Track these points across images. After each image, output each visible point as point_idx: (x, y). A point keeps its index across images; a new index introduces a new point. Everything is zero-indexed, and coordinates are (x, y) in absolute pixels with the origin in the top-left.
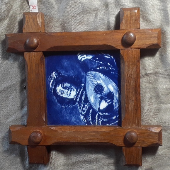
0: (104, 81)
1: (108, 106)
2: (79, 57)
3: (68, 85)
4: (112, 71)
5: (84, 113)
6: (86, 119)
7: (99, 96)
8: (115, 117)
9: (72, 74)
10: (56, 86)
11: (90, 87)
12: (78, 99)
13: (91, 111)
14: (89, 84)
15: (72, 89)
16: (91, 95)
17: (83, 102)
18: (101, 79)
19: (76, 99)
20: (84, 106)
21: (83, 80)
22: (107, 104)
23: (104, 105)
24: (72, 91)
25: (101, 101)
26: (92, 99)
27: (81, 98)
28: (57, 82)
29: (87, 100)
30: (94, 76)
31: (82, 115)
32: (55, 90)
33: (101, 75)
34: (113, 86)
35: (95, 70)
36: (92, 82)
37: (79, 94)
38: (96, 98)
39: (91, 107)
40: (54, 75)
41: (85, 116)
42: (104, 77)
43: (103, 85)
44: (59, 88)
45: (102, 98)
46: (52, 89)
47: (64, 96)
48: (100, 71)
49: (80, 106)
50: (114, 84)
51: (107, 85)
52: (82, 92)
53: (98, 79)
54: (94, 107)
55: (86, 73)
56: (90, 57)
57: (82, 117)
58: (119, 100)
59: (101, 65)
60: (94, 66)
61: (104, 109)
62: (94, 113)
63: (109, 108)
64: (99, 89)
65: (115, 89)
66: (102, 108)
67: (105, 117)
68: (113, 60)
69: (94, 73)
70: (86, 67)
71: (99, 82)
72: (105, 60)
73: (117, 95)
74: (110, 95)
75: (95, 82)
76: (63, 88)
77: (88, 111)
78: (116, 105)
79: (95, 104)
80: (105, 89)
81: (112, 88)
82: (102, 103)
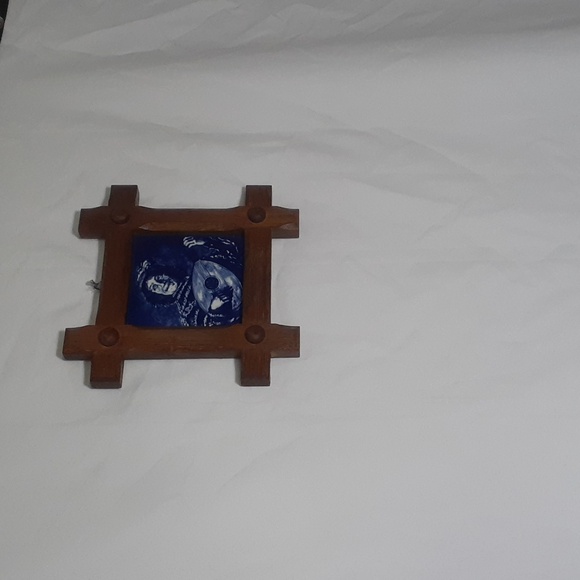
0: (220, 273)
1: (223, 306)
2: (186, 243)
3: (166, 277)
4: (233, 260)
5: (186, 315)
6: (188, 322)
7: (211, 292)
8: (232, 320)
9: (173, 264)
10: (147, 278)
11: (199, 281)
12: (179, 296)
13: (197, 312)
14: (197, 276)
15: (170, 283)
16: (199, 291)
17: (186, 300)
18: (215, 271)
19: (176, 296)
20: (187, 305)
21: (189, 271)
22: (222, 302)
23: (217, 304)
24: (171, 286)
25: (214, 298)
26: (200, 296)
28: (148, 275)
29: (192, 297)
30: (206, 267)
31: (183, 317)
32: (145, 284)
33: (216, 265)
34: (232, 279)
35: (209, 259)
36: (203, 275)
37: (180, 289)
38: (205, 295)
39: (197, 306)
40: (145, 264)
41: (187, 319)
43: (219, 277)
44: (151, 282)
45: (215, 295)
46: (139, 283)
47: (158, 291)
48: (214, 260)
49: (182, 304)
50: (234, 277)
52: (186, 287)
53: (211, 271)
54: (202, 306)
55: (194, 261)
56: (202, 243)
57: (183, 320)
58: (242, 297)
59: (217, 253)
60: (207, 254)
61: (217, 309)
62: (202, 314)
64: (211, 283)
65: (234, 282)
66: (214, 307)
67: (218, 319)
68: (234, 247)
69: (206, 262)
70: (195, 255)
71: (212, 274)
72: (224, 248)
73: (239, 291)
74: (228, 291)
75: (206, 274)
76: (157, 281)
77: (193, 312)
78: (235, 303)
79: (204, 302)
80: (221, 282)
81: (230, 282)
82: (214, 302)
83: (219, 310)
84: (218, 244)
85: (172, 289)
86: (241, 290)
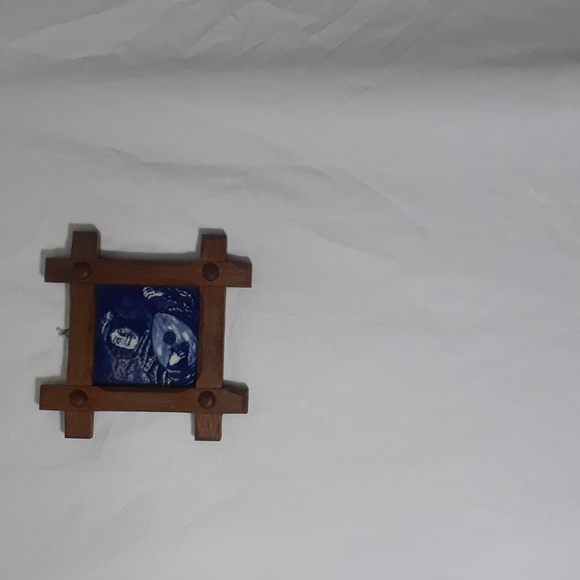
0: (177, 326)
1: (180, 361)
2: (146, 294)
3: (127, 330)
4: (188, 313)
5: (146, 370)
6: (149, 377)
7: (169, 347)
8: (189, 376)
9: (133, 317)
10: (111, 331)
11: (158, 335)
12: (140, 351)
13: (157, 368)
14: (156, 330)
15: (132, 336)
16: (158, 346)
17: (146, 355)
18: (173, 325)
19: (138, 350)
20: (147, 361)
21: (149, 324)
22: (180, 358)
23: (175, 359)
24: (133, 340)
25: (172, 354)
26: (159, 351)
27: (144, 350)
28: (112, 327)
29: (152, 353)
30: (165, 320)
31: (144, 372)
32: (109, 338)
33: (174, 319)
34: (188, 334)
35: (168, 312)
36: (161, 328)
37: (141, 343)
38: (164, 350)
39: (157, 362)
40: (108, 316)
41: (148, 374)
42: (177, 322)
43: (176, 331)
44: (115, 335)
45: (173, 350)
46: (103, 335)
47: (121, 345)
48: (172, 313)
49: (143, 360)
50: (190, 332)
51: (180, 333)
52: (147, 341)
53: (170, 325)
54: (161, 361)
55: (153, 314)
56: (160, 294)
57: (144, 375)
58: (197, 353)
59: (175, 306)
60: (165, 307)
61: (175, 365)
62: (161, 369)
63: (182, 364)
64: (169, 337)
65: (190, 337)
66: (172, 363)
67: (175, 375)
68: (190, 299)
69: (164, 315)
70: (154, 307)
71: (170, 328)
72: (181, 300)
73: (194, 347)
74: (183, 347)
75: (165, 328)
76: (121, 334)
77: (153, 368)
78: (191, 360)
79: (163, 357)
80: (178, 337)
81: (187, 337)
82: (172, 357)
83: (176, 366)
84: (176, 296)
85: (134, 342)
86: (197, 346)
